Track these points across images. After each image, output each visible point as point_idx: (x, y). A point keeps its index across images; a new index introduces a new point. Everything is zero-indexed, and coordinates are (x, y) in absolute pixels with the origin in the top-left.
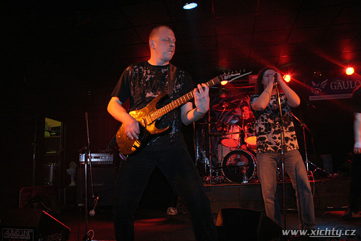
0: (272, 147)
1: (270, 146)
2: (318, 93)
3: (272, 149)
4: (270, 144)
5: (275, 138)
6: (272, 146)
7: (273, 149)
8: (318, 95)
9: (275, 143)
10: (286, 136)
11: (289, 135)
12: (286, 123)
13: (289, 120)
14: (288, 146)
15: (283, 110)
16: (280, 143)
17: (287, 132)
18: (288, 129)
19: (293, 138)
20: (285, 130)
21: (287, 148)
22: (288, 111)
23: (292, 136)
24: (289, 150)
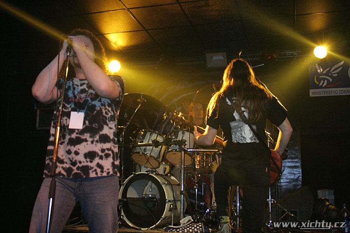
0: (63, 168)
1: (61, 165)
2: (325, 84)
3: (63, 172)
4: (62, 162)
5: (69, 152)
6: (65, 165)
7: (65, 171)
8: (325, 87)
9: (69, 162)
10: (91, 150)
11: (97, 148)
12: (94, 126)
13: (101, 122)
14: (93, 168)
15: (94, 103)
16: (77, 162)
17: (94, 143)
18: (97, 138)
19: (103, 154)
20: (91, 139)
21: (90, 171)
22: (102, 105)
23: (103, 150)
24: (92, 175)
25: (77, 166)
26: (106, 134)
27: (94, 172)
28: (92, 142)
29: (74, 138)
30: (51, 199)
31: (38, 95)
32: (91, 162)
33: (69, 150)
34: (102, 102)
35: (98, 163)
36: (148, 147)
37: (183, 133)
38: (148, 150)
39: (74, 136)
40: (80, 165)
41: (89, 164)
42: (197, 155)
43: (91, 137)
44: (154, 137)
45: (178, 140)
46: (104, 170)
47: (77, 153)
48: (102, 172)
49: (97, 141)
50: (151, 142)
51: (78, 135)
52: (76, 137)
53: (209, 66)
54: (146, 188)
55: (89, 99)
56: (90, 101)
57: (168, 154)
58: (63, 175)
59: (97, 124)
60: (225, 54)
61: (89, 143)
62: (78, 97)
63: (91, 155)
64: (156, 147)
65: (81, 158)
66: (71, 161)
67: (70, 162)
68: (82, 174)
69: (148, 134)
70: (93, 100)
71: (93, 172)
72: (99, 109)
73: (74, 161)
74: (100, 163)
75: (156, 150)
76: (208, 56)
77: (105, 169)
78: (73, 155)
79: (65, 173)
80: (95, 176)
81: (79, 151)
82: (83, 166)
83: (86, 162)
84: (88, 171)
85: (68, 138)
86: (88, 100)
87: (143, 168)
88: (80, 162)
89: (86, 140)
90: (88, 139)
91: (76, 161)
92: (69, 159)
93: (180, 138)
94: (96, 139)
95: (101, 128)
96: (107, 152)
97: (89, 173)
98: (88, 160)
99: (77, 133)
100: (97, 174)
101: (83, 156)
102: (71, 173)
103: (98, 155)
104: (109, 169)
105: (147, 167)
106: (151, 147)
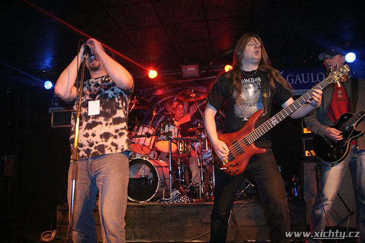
10: (106, 131)
11: (111, 129)
12: (107, 111)
13: (114, 108)
14: (107, 146)
15: (106, 92)
16: (95, 143)
17: (108, 125)
18: (111, 121)
19: (117, 134)
20: (106, 122)
21: (106, 149)
22: (115, 94)
23: (117, 131)
24: (107, 152)
25: (94, 146)
26: (119, 117)
27: (110, 150)
28: (106, 125)
29: (91, 122)
30: (74, 180)
31: (60, 93)
32: (106, 141)
33: (87, 134)
34: (115, 92)
35: (112, 142)
36: (142, 138)
37: (169, 126)
38: (142, 140)
39: (90, 121)
40: (97, 145)
41: (104, 143)
42: (180, 143)
43: (105, 120)
44: (146, 130)
45: (165, 131)
46: (119, 148)
47: (94, 135)
48: (117, 149)
49: (111, 124)
50: (143, 134)
51: (94, 120)
52: (93, 122)
53: (184, 76)
54: (141, 170)
55: (103, 90)
56: (103, 91)
57: (157, 143)
58: (85, 157)
59: (110, 110)
60: (196, 66)
61: (104, 125)
62: (93, 90)
63: (106, 136)
64: (149, 137)
65: (97, 138)
66: (89, 142)
67: (88, 144)
68: (99, 152)
69: (141, 128)
70: (105, 89)
71: (108, 149)
72: (111, 97)
73: (91, 142)
74: (114, 142)
75: (148, 140)
76: (184, 67)
77: (119, 146)
78: (90, 137)
79: (86, 155)
80: (111, 152)
81: (95, 133)
82: (99, 145)
83: (101, 142)
84: (104, 149)
85: (86, 124)
86: (101, 90)
87: (137, 154)
88: (97, 143)
89: (101, 123)
90: (102, 122)
91: (93, 142)
92: (87, 141)
93: (166, 130)
94: (109, 122)
95: (115, 113)
96: (120, 131)
97: (104, 151)
98: (103, 139)
99: (92, 118)
100: (111, 151)
101: (99, 137)
102: (90, 153)
103: (112, 136)
104: (123, 146)
105: (140, 154)
106: (145, 138)
